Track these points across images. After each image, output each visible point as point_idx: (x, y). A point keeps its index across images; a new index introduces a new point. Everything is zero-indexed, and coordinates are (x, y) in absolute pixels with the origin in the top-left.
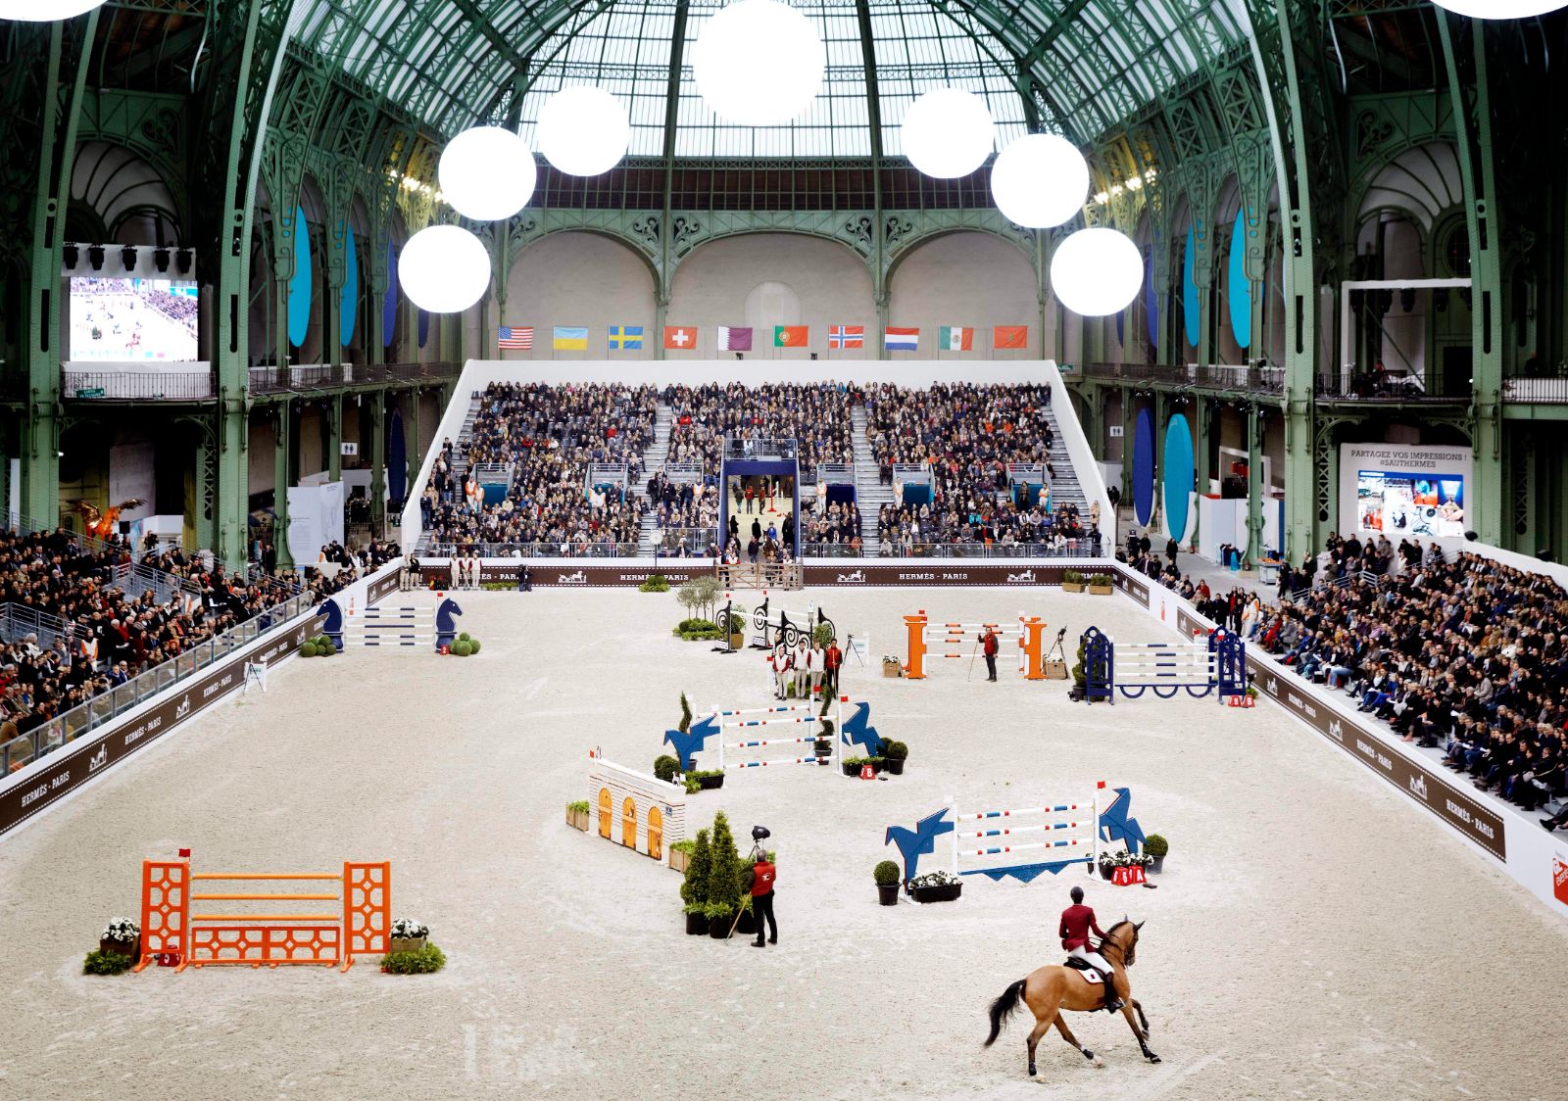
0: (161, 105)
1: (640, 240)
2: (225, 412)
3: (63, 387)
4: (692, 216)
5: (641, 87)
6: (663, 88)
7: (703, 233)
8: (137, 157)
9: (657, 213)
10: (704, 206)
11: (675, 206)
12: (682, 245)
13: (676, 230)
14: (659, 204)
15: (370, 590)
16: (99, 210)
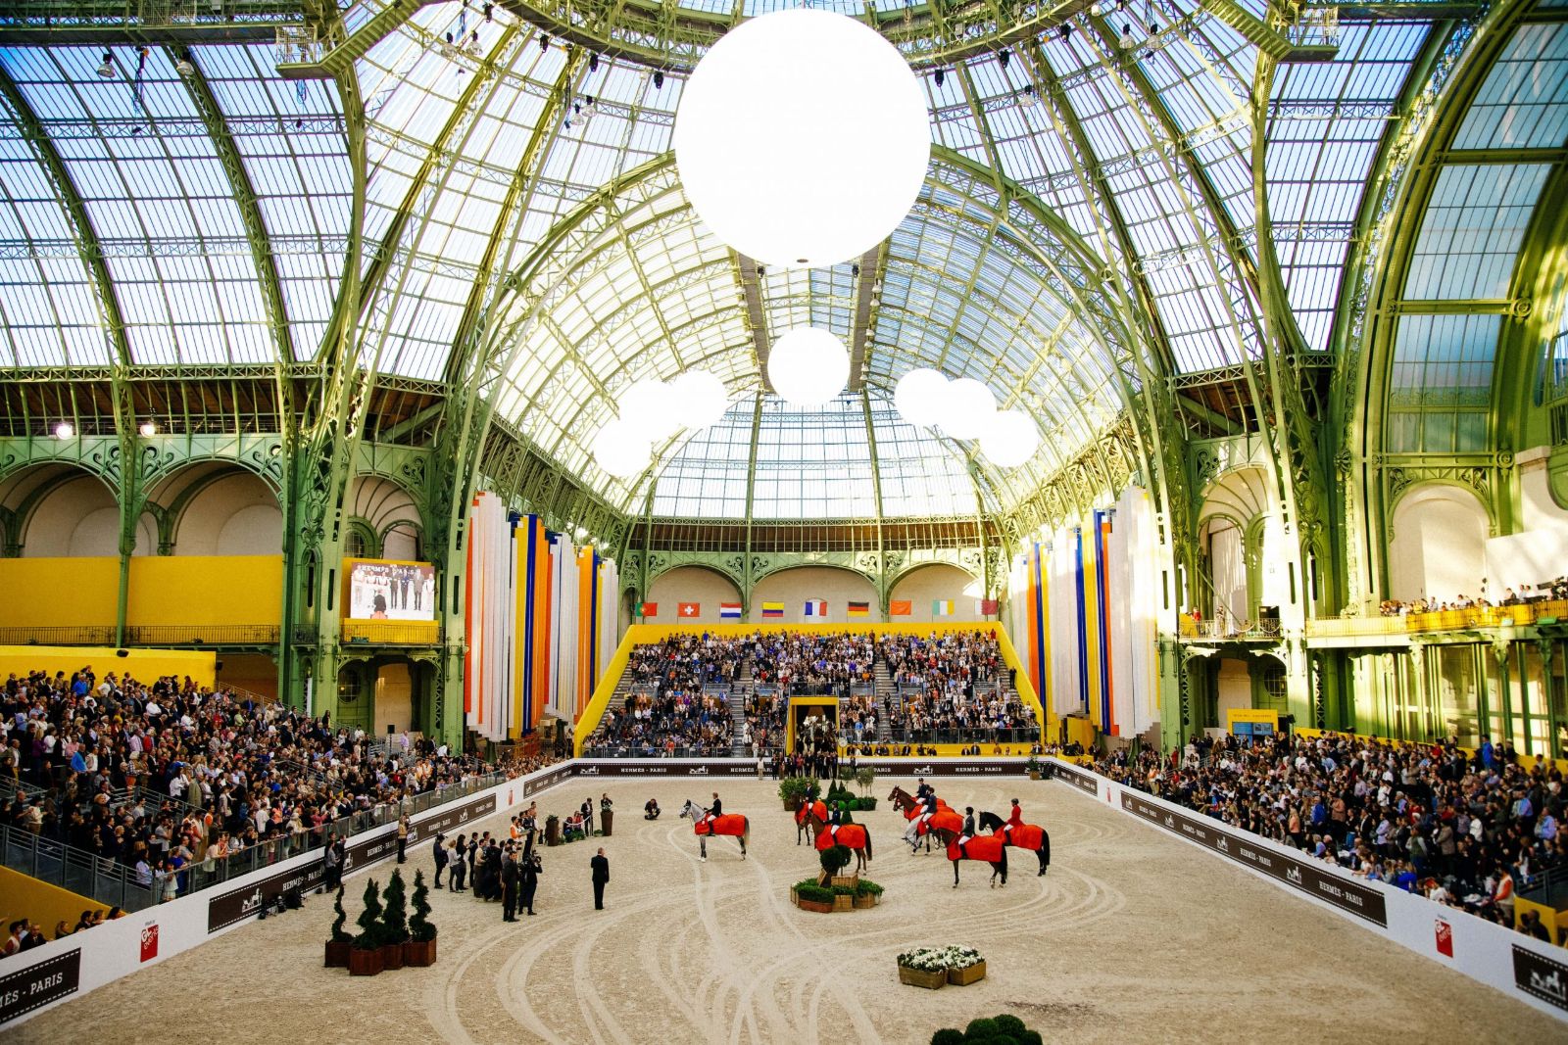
0: (415, 454)
1: (732, 572)
2: (449, 654)
3: (342, 635)
4: (764, 556)
5: (731, 474)
6: (744, 474)
7: (770, 567)
8: (398, 488)
9: (741, 554)
10: (771, 550)
11: (753, 550)
12: (757, 575)
13: (754, 565)
14: (743, 549)
15: (526, 785)
16: (374, 524)
